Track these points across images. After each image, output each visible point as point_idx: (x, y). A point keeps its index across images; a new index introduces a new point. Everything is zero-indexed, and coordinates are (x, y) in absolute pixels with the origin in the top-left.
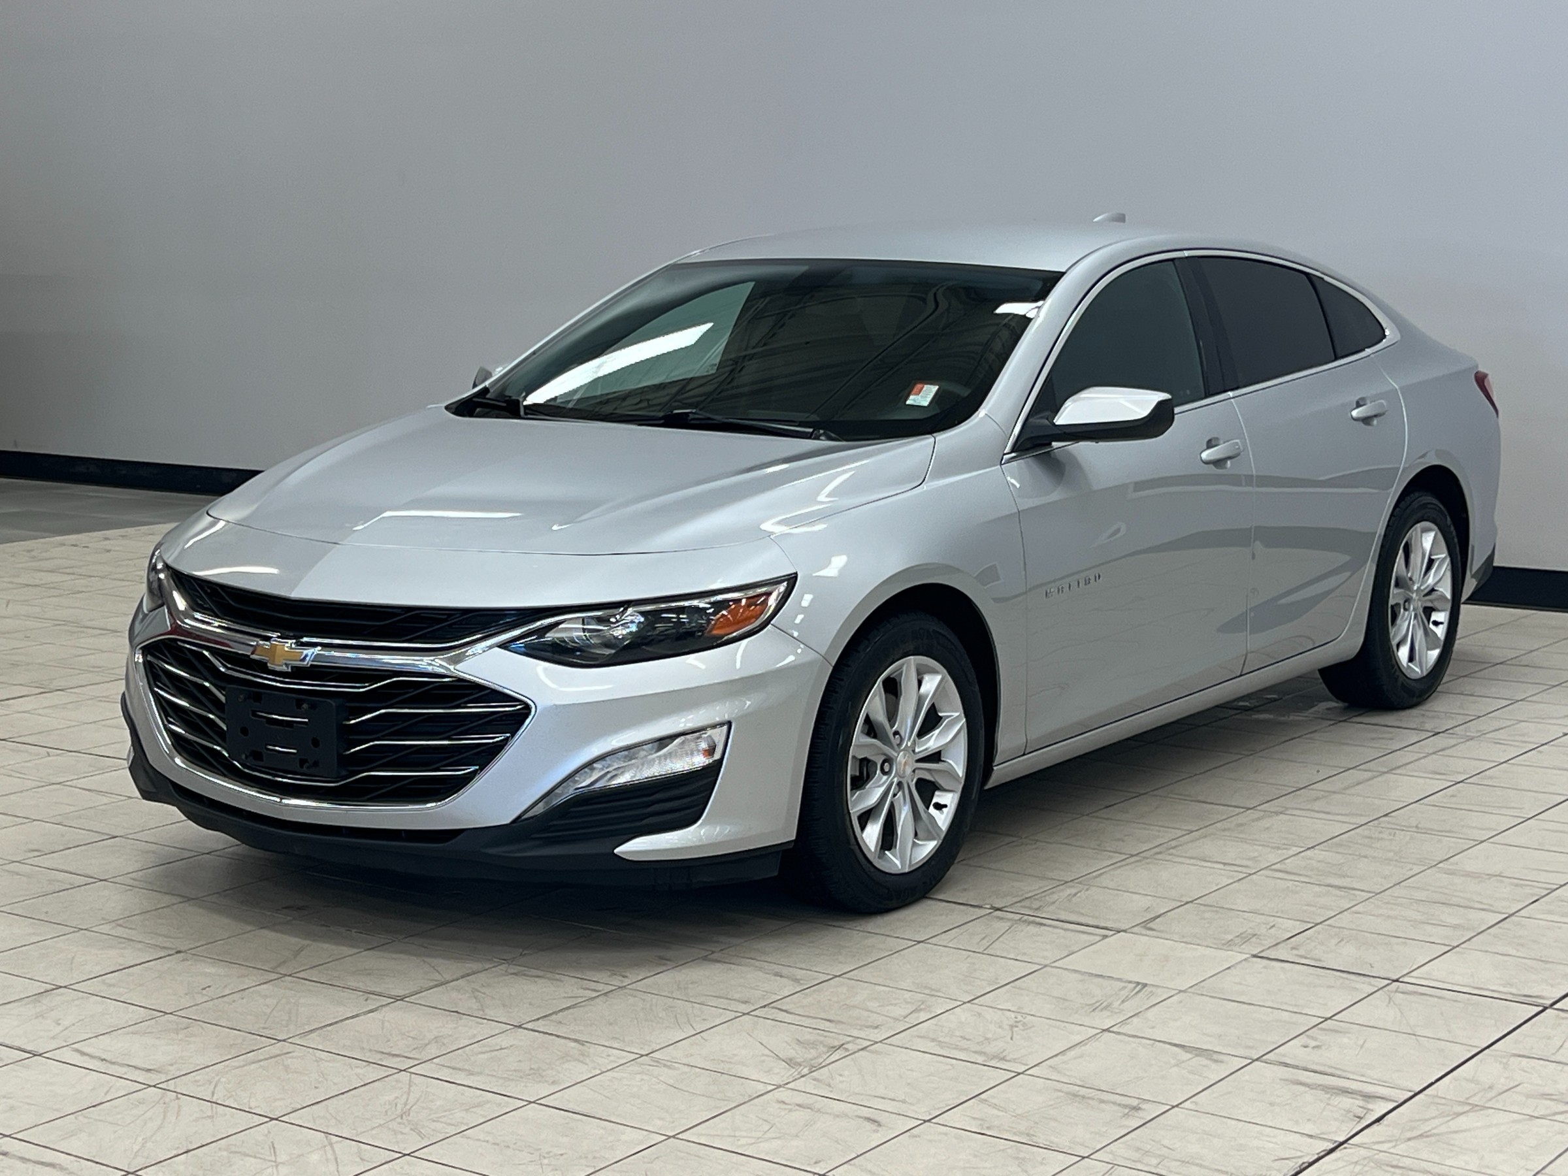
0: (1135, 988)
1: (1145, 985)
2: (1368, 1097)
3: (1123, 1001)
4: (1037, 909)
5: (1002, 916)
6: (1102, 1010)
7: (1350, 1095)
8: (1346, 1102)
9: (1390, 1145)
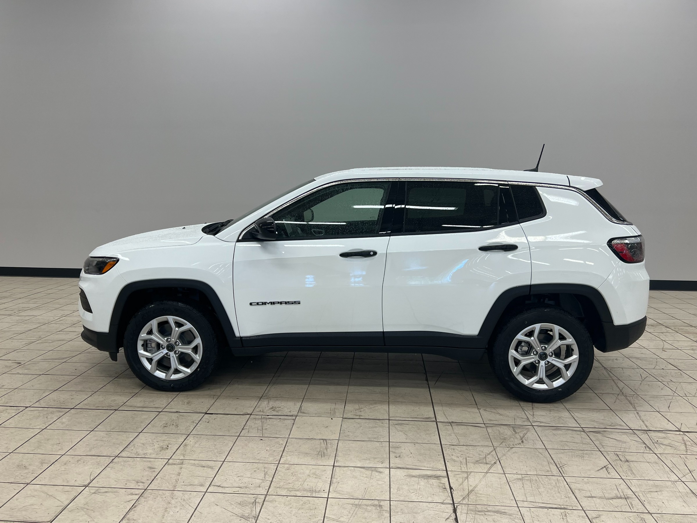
0: (324, 441)
1: (326, 440)
2: (437, 477)
3: (326, 449)
4: (263, 412)
5: (254, 417)
6: (324, 456)
7: (432, 478)
8: (434, 481)
9: (467, 500)
